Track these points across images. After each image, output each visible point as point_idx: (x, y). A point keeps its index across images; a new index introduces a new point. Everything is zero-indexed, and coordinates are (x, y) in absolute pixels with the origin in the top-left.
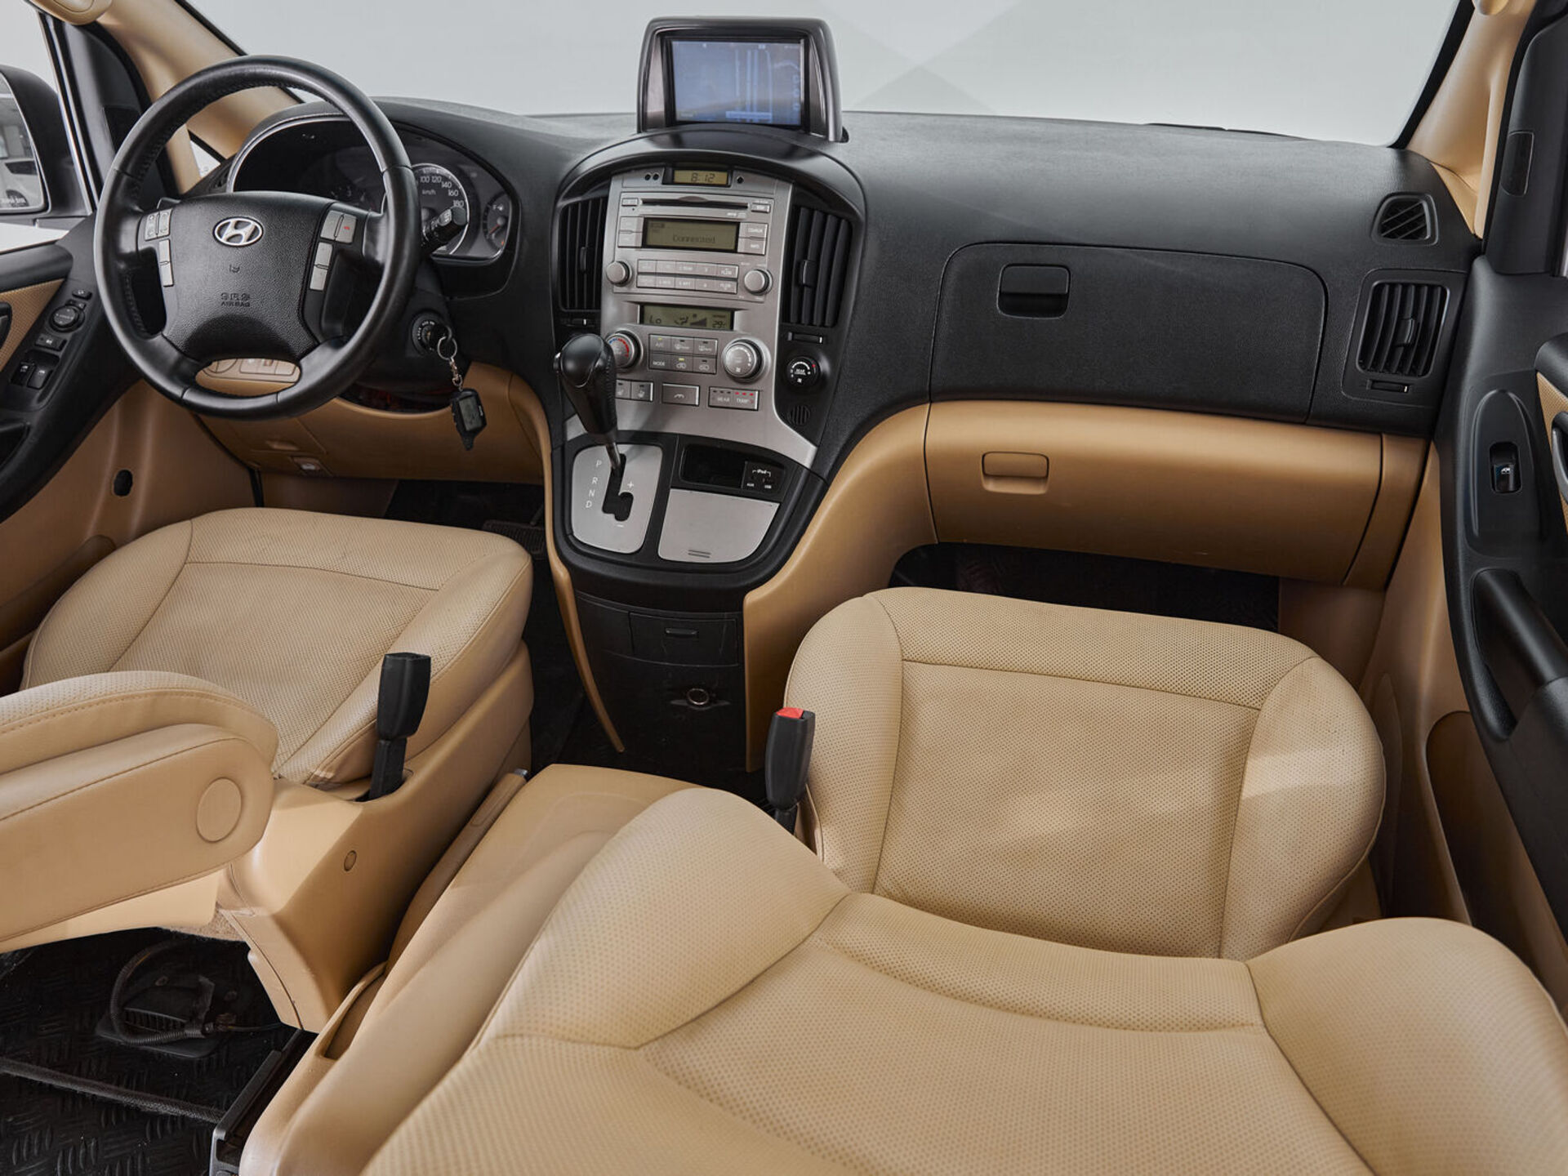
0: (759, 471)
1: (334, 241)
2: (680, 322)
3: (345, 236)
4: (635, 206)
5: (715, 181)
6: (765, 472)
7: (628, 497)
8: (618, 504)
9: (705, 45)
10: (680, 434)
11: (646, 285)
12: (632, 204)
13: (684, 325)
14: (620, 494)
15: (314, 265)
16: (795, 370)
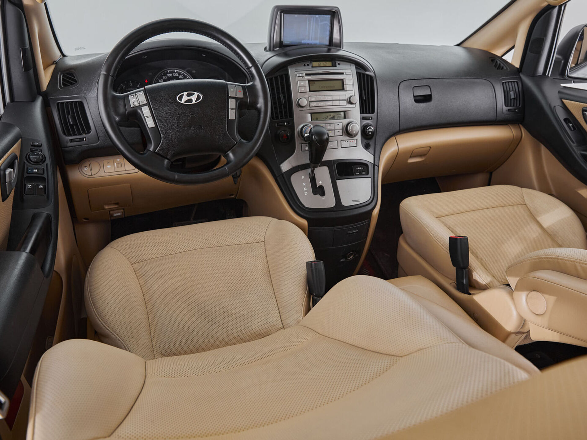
0: (359, 168)
1: (236, 97)
2: (325, 118)
3: (240, 95)
4: (303, 76)
5: (327, 65)
6: (361, 168)
7: (321, 187)
8: (319, 191)
9: (296, 16)
10: (333, 160)
11: (314, 106)
12: (302, 75)
13: (327, 119)
14: (318, 187)
15: (229, 109)
16: (368, 130)
